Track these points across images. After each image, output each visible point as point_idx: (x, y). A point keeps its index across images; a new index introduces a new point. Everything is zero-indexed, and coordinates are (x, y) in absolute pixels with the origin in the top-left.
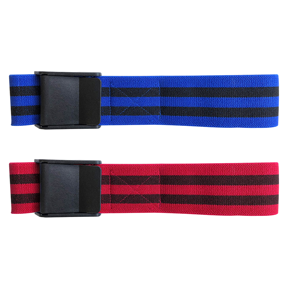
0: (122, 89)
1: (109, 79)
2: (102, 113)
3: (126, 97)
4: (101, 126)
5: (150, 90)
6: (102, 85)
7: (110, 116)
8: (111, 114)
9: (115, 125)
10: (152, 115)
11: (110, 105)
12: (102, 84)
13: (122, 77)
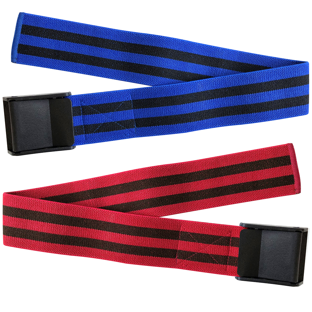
0: (94, 106)
1: (79, 98)
2: (75, 133)
3: (99, 113)
4: (76, 146)
5: (123, 104)
6: (72, 105)
7: (84, 135)
8: (85, 133)
9: (90, 143)
10: (127, 129)
11: (82, 124)
12: (72, 103)
13: (93, 94)
